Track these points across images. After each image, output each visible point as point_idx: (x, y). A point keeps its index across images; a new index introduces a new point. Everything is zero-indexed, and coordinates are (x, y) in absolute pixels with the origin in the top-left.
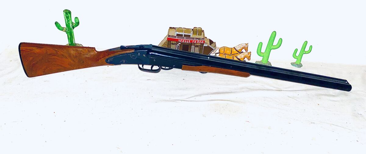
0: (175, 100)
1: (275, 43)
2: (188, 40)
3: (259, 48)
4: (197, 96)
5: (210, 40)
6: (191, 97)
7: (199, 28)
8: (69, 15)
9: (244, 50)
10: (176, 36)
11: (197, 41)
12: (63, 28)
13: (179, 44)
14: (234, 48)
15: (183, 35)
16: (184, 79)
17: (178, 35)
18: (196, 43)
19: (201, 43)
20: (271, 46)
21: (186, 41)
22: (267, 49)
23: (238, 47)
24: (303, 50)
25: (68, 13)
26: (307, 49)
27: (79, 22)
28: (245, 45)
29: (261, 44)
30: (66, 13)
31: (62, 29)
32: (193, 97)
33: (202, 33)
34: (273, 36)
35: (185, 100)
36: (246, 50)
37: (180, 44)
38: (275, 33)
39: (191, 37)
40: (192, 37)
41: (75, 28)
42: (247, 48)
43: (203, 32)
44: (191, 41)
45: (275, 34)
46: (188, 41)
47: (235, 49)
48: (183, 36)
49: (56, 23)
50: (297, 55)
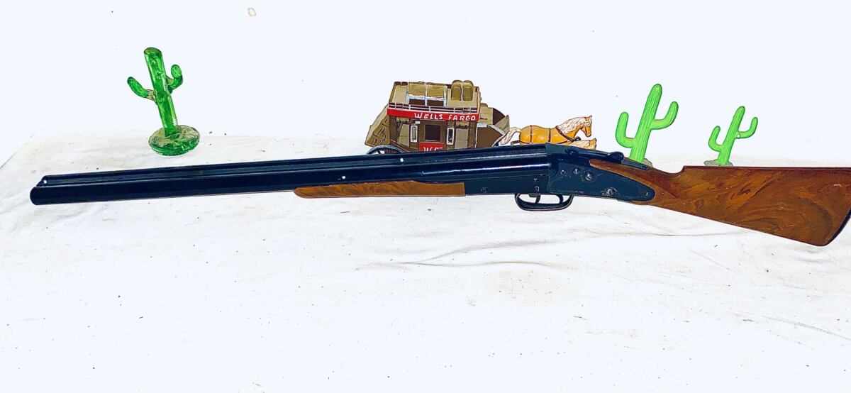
0: (405, 263)
1: (662, 112)
2: (438, 115)
3: (621, 128)
4: (458, 251)
5: (494, 109)
6: (445, 255)
7: (466, 84)
8: (158, 60)
9: (581, 134)
10: (407, 103)
11: (459, 116)
12: (148, 91)
13: (417, 125)
14: (557, 128)
15: (426, 102)
16: (430, 210)
17: (412, 101)
18: (459, 120)
19: (470, 121)
20: (650, 121)
21: (433, 117)
22: (641, 129)
23: (566, 125)
24: (733, 128)
25: (154, 55)
26: (745, 126)
27: (181, 76)
28: (584, 120)
29: (624, 118)
30: (151, 56)
31: (146, 95)
32: (448, 254)
33: (474, 93)
34: (655, 96)
35: (428, 262)
36: (588, 133)
37: (419, 123)
38: (658, 88)
39: (445, 106)
40: (448, 106)
41: (174, 91)
42: (590, 127)
43: (476, 91)
44: (445, 116)
45: (659, 92)
46: (438, 117)
47: (559, 131)
48: (426, 105)
49: (130, 81)
50: (720, 140)
